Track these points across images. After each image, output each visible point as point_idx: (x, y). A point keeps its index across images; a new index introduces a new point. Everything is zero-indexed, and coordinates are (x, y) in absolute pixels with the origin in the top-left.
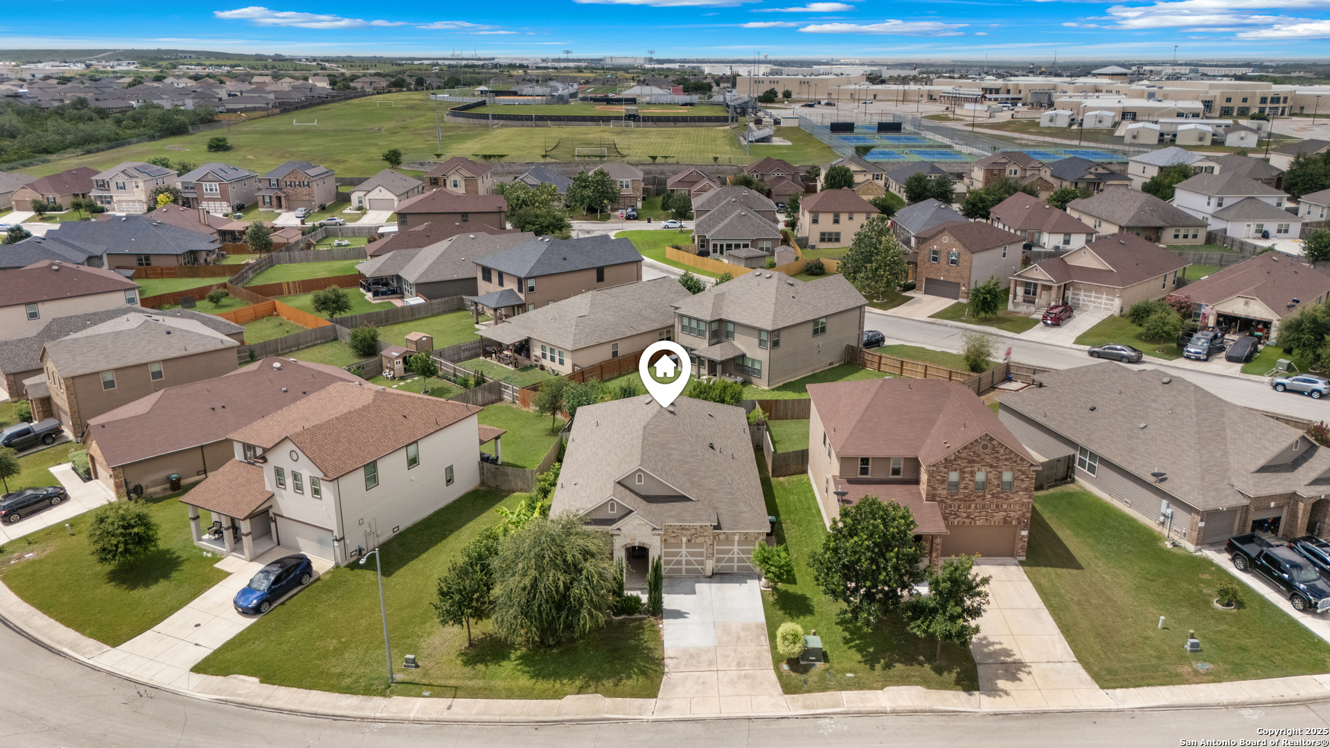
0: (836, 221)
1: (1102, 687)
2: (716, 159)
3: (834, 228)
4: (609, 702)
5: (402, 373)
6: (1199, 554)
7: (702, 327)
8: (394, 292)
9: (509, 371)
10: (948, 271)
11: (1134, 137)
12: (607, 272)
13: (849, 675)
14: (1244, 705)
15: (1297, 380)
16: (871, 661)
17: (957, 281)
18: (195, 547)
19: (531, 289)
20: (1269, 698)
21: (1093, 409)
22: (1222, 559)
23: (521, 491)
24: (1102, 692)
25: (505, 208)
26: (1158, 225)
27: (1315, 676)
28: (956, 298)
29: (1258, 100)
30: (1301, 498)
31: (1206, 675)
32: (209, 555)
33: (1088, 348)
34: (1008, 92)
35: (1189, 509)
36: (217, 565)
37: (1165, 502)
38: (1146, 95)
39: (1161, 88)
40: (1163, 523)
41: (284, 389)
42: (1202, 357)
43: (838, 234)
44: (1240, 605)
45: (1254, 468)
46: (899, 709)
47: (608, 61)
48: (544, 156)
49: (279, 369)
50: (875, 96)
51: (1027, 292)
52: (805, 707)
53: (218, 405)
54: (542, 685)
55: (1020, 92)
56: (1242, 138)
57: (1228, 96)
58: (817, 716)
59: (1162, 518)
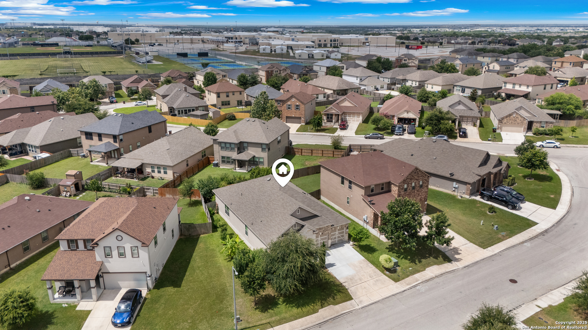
0: (228, 96)
1: (484, 249)
2: (137, 71)
3: (227, 99)
4: (338, 307)
5: (75, 193)
6: (470, 198)
7: (233, 146)
8: (21, 152)
9: (136, 182)
10: (296, 112)
11: (300, 56)
12: (152, 128)
13: (411, 269)
14: (523, 243)
15: (438, 137)
16: (413, 261)
17: (300, 116)
18: (52, 304)
19: (121, 140)
20: (527, 238)
21: (412, 155)
22: (478, 198)
23: (204, 234)
24: (485, 250)
25: (56, 102)
26: (345, 88)
27: (532, 228)
28: (300, 123)
29: (330, 41)
30: (492, 173)
31: (506, 236)
32: (67, 305)
33: (364, 136)
34: (236, 38)
35: (465, 183)
36: (77, 309)
37: (455, 183)
38: (291, 39)
39: (296, 36)
40: (454, 191)
41: (38, 210)
42: (402, 134)
43: (229, 102)
44: (495, 212)
45: (478, 166)
46: (437, 275)
47: (9, 25)
48: (41, 75)
49: (29, 200)
50: (178, 41)
51: (328, 118)
52: (408, 285)
53: (6, 226)
54: (305, 309)
55: (241, 38)
56: (336, 55)
57: (319, 39)
58: (414, 286)
59: (454, 189)
